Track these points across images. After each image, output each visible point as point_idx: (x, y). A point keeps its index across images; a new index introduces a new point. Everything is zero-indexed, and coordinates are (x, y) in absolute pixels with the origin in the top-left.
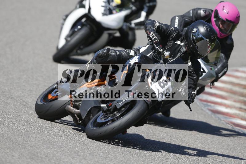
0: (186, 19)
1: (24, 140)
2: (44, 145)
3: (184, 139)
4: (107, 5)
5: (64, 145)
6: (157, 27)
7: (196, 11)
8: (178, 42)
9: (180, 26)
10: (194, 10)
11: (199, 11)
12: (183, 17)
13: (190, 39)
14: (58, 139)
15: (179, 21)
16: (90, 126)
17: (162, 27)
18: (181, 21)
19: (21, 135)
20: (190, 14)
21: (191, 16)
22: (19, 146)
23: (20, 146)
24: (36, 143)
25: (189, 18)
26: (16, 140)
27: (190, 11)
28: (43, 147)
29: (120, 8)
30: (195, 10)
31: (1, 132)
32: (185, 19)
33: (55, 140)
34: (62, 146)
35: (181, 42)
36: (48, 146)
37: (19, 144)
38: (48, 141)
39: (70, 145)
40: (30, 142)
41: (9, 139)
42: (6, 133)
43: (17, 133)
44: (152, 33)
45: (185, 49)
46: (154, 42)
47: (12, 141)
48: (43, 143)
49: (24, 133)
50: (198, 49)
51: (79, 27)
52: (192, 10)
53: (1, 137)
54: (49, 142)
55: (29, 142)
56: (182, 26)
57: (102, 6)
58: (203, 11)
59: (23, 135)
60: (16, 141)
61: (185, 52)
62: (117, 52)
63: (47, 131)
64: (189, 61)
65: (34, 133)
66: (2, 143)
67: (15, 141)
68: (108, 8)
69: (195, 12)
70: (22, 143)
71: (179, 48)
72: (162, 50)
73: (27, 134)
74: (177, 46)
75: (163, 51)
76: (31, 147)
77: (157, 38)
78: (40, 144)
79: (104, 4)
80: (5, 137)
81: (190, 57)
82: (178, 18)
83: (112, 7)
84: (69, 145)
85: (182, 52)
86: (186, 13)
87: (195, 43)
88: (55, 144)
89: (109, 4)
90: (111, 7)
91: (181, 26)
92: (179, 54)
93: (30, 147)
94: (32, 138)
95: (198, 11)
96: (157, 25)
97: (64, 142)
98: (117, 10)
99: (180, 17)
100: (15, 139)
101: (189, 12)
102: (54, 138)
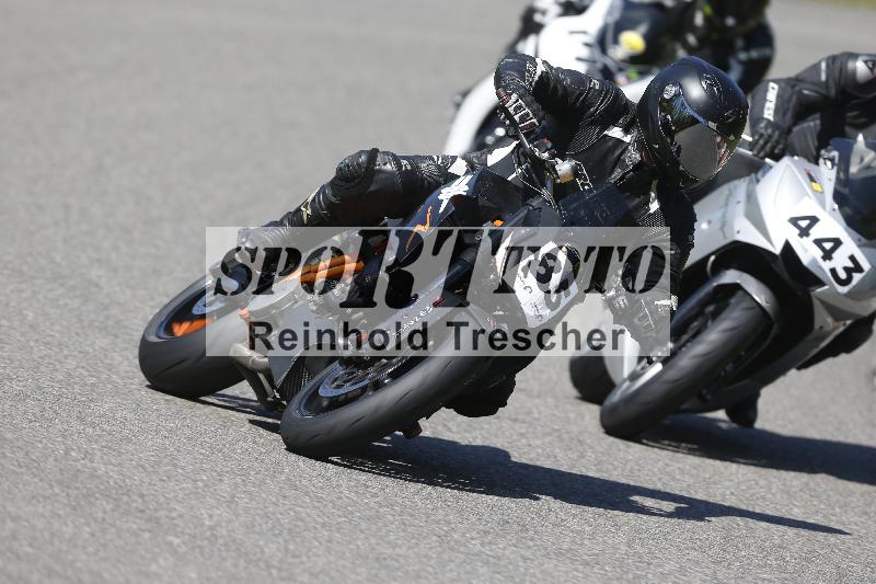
0: (806, 92)
1: (287, 550)
2: (359, 570)
3: (858, 551)
4: (598, 55)
5: (430, 569)
6: (536, 78)
7: (841, 64)
8: (616, 132)
9: (781, 115)
10: (832, 60)
11: (850, 65)
12: (793, 83)
13: (654, 123)
14: (410, 548)
15: (779, 96)
16: (295, 410)
17: (558, 81)
18: (786, 97)
19: (277, 532)
20: (820, 76)
21: (822, 82)
22: (270, 574)
23: (274, 572)
24: (330, 563)
25: (815, 88)
26: (258, 550)
27: (819, 63)
28: (353, 576)
29: (642, 68)
30: (838, 62)
31: (207, 523)
32: (800, 92)
33: (398, 550)
34: (423, 574)
35: (626, 131)
36: (373, 572)
37: (269, 566)
38: (371, 556)
39: (451, 570)
40: (309, 558)
41: (233, 548)
42: (224, 524)
43: (264, 526)
44: (514, 97)
45: (637, 157)
46: (522, 129)
47: (246, 554)
48: (353, 563)
49: (287, 526)
50: (682, 158)
51: (500, 132)
52: (828, 59)
53: (207, 539)
54: (377, 559)
55: (305, 559)
56: (789, 115)
57: (579, 59)
58: (866, 62)
59: (285, 531)
60: (259, 555)
61: (638, 167)
62: (404, 162)
63: (369, 519)
64: (653, 195)
65: (324, 525)
66: (209, 562)
67: (254, 555)
68: (599, 65)
69: (838, 65)
70: (281, 561)
71: (618, 153)
72: (546, 155)
73: (297, 530)
74: (610, 144)
75: (553, 156)
76: (311, 574)
77: (531, 115)
78: (344, 567)
79: (585, 53)
80: (221, 541)
81: (655, 183)
82: (776, 86)
83: (613, 64)
84: (449, 568)
85: (627, 166)
86: (805, 72)
87: (671, 134)
88: (397, 565)
89: (604, 51)
90: (609, 62)
91: (784, 114)
92: (618, 173)
93: (307, 575)
94: (317, 544)
95: (847, 62)
96: (539, 73)
97: (429, 558)
98: (632, 72)
99: (783, 84)
100: (258, 546)
101: (816, 67)
102: (395, 546)
